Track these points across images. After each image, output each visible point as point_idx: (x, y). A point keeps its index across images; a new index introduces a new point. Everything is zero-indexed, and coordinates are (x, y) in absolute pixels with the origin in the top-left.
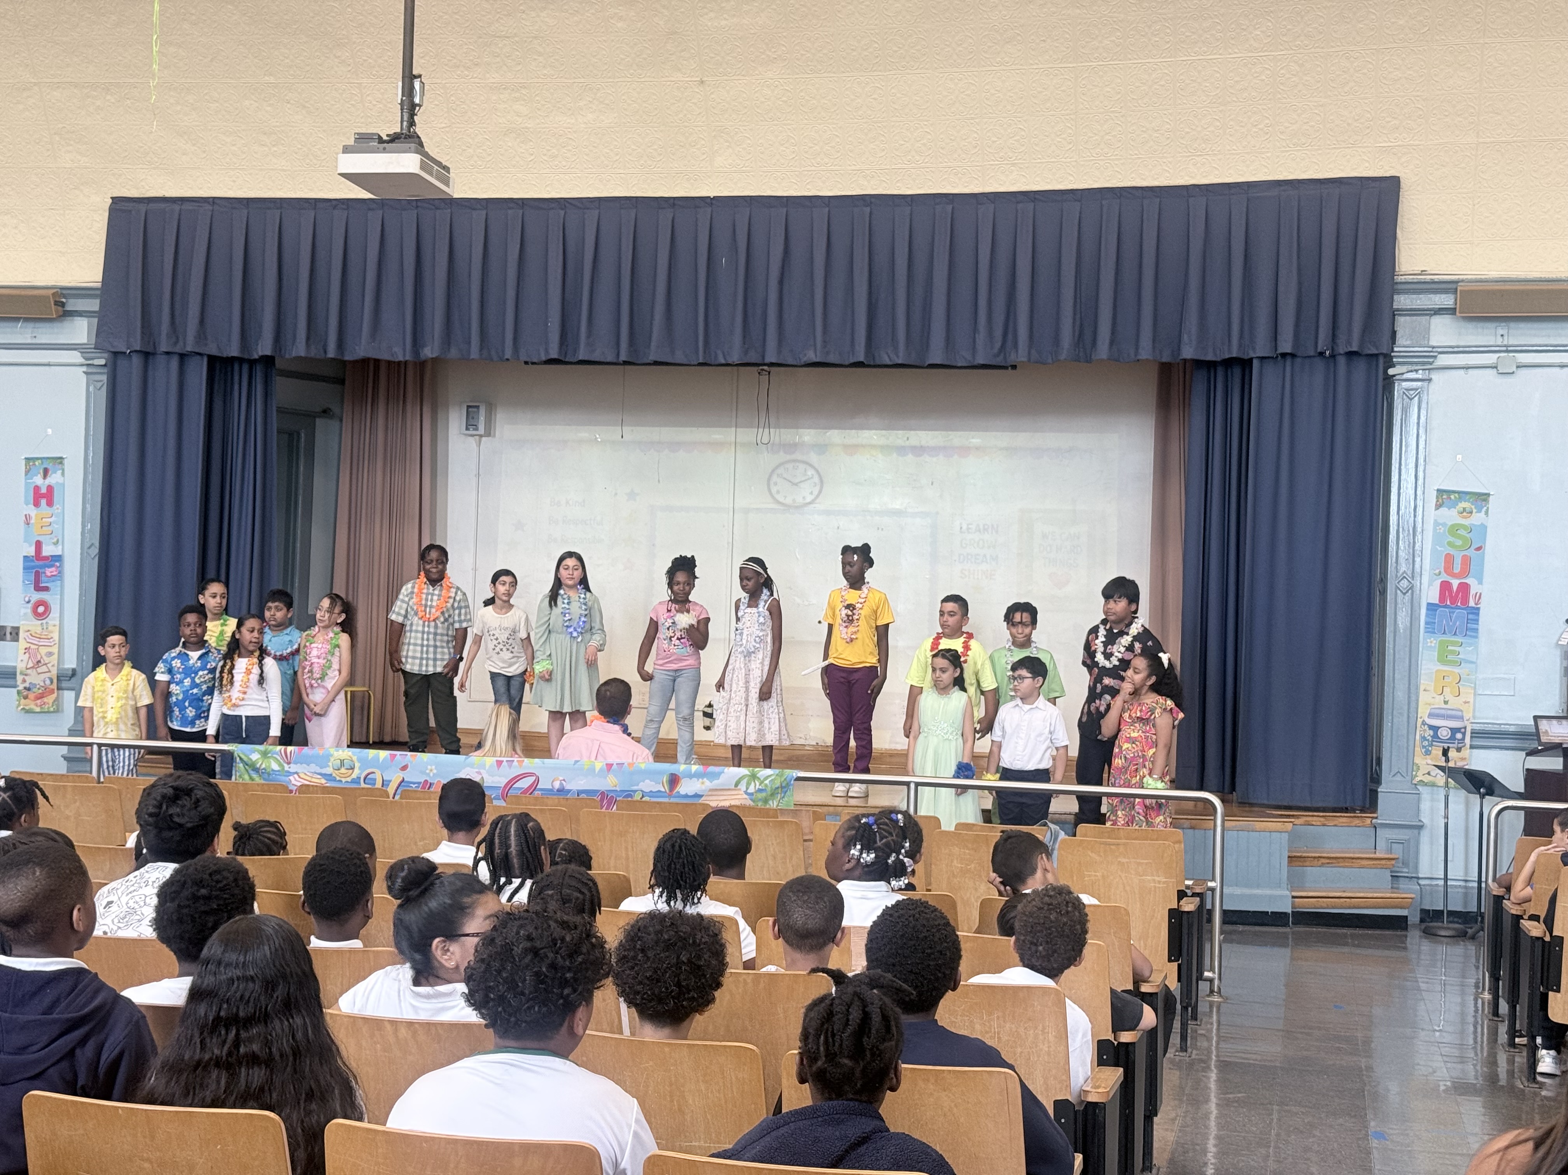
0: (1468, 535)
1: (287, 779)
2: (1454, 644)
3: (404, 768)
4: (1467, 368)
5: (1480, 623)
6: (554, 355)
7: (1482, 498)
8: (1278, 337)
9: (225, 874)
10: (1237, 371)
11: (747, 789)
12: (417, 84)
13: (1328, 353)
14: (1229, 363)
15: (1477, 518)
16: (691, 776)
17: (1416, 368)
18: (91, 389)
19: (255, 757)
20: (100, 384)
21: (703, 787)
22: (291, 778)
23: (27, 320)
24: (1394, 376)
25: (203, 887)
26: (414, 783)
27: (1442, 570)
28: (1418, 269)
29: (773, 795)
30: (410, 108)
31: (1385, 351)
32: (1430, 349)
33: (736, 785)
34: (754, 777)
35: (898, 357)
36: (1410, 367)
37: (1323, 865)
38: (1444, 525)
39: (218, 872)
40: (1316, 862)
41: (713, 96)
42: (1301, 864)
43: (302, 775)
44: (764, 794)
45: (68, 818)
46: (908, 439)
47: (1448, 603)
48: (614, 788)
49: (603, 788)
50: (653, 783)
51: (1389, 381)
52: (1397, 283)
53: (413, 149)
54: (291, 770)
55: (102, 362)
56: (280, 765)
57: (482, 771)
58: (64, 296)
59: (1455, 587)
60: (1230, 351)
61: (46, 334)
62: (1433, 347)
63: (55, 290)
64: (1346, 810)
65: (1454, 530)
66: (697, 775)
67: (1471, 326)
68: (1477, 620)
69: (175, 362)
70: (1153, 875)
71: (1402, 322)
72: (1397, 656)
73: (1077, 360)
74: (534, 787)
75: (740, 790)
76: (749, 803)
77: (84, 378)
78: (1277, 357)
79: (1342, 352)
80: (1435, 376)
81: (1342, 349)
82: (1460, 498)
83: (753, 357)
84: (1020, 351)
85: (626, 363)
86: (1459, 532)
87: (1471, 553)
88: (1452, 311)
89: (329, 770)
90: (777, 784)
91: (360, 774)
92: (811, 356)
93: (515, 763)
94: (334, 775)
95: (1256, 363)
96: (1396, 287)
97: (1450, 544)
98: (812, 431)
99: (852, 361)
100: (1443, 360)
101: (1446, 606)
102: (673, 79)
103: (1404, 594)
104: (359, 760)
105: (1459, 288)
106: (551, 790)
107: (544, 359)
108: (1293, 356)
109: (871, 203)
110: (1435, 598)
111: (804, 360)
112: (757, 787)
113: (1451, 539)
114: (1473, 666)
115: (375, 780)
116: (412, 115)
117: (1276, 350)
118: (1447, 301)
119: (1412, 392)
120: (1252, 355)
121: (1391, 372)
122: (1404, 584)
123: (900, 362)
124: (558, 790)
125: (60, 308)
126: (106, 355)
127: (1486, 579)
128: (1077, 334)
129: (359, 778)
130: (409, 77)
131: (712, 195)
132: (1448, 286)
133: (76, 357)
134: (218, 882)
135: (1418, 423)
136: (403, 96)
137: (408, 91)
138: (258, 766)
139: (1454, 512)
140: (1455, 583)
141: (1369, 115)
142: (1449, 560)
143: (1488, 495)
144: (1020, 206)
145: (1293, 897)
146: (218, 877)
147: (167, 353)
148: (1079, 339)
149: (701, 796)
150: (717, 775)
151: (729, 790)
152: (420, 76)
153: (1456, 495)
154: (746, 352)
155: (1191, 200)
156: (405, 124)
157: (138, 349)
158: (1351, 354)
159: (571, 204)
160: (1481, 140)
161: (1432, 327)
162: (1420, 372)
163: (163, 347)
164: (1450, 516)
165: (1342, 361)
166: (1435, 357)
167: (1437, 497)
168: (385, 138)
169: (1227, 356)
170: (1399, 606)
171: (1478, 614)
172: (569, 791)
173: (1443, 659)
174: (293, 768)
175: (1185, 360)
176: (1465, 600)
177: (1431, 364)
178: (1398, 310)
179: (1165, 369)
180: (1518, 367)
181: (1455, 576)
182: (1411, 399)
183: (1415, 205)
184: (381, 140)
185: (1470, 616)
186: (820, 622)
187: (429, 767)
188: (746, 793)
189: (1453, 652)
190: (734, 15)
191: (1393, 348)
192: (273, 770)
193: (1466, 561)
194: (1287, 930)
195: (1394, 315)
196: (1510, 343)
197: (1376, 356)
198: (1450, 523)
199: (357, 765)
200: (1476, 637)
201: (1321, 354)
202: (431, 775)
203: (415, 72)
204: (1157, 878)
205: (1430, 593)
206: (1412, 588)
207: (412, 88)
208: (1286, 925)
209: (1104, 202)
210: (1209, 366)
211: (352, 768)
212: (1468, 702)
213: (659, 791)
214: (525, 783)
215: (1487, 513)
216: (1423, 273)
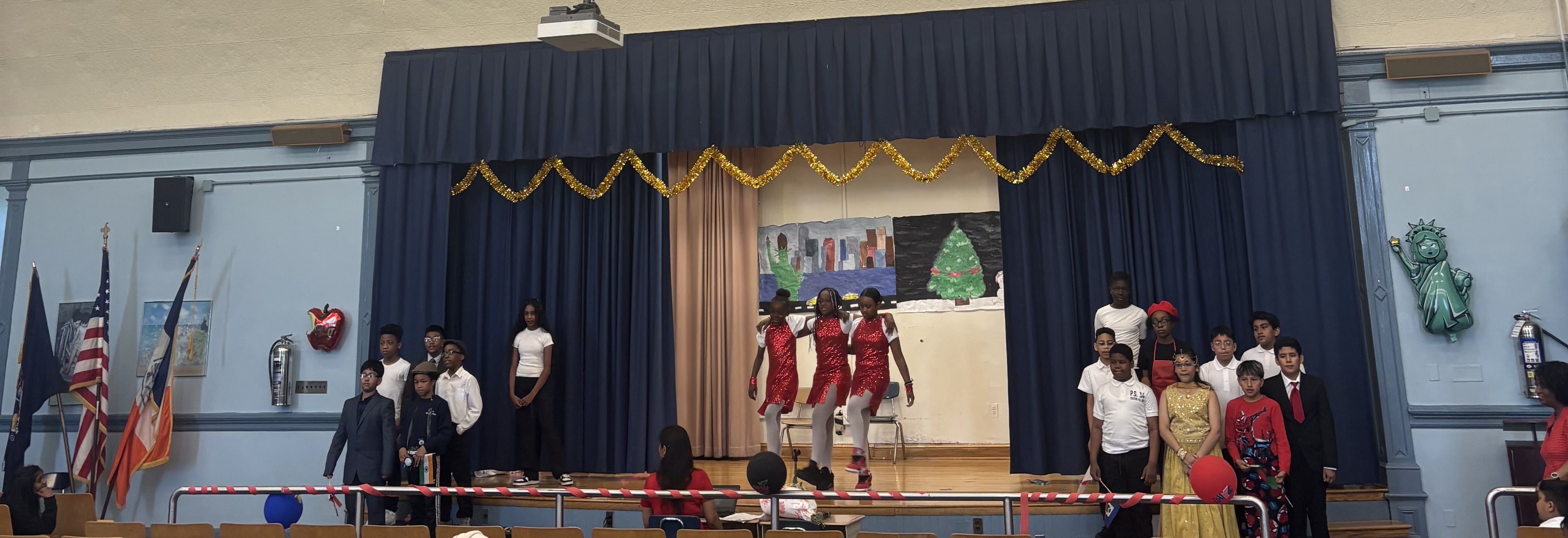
4: (1402, 118)
6: (705, 145)
8: (1254, 103)
13: (1294, 112)
17: (1363, 120)
18: (368, 194)
20: (376, 190)
23: (323, 146)
24: (1347, 127)
28: (1353, 45)
32: (1372, 106)
36: (1358, 120)
51: (1344, 132)
53: (591, 17)
55: (376, 173)
58: (350, 126)
61: (337, 156)
62: (1374, 104)
63: (343, 123)
67: (1400, 86)
69: (429, 170)
71: (1346, 86)
72: (1383, 353)
77: (363, 187)
78: (1255, 118)
79: (1304, 111)
80: (1377, 126)
84: (1057, 124)
88: (1383, 76)
95: (1238, 124)
100: (1383, 113)
103: (1381, 300)
105: (1386, 58)
108: (1267, 116)
117: (1253, 113)
118: (1379, 68)
119: (1363, 139)
120: (1236, 117)
121: (1344, 124)
122: (1380, 292)
125: (348, 136)
126: (379, 168)
131: (815, 19)
132: (1377, 57)
133: (357, 171)
135: (1371, 163)
147: (423, 164)
157: (402, 162)
158: (1311, 114)
159: (713, 32)
161: (1370, 88)
162: (1367, 124)
163: (420, 160)
165: (1305, 119)
166: (1377, 111)
169: (1216, 119)
170: (1379, 311)
177: (1374, 116)
178: (1342, 77)
180: (1440, 116)
182: (1363, 145)
184: (569, 11)
191: (1342, 106)
195: (1340, 81)
196: (1432, 97)
197: (1331, 113)
201: (1290, 114)
206: (1387, 296)
216: (1357, 48)
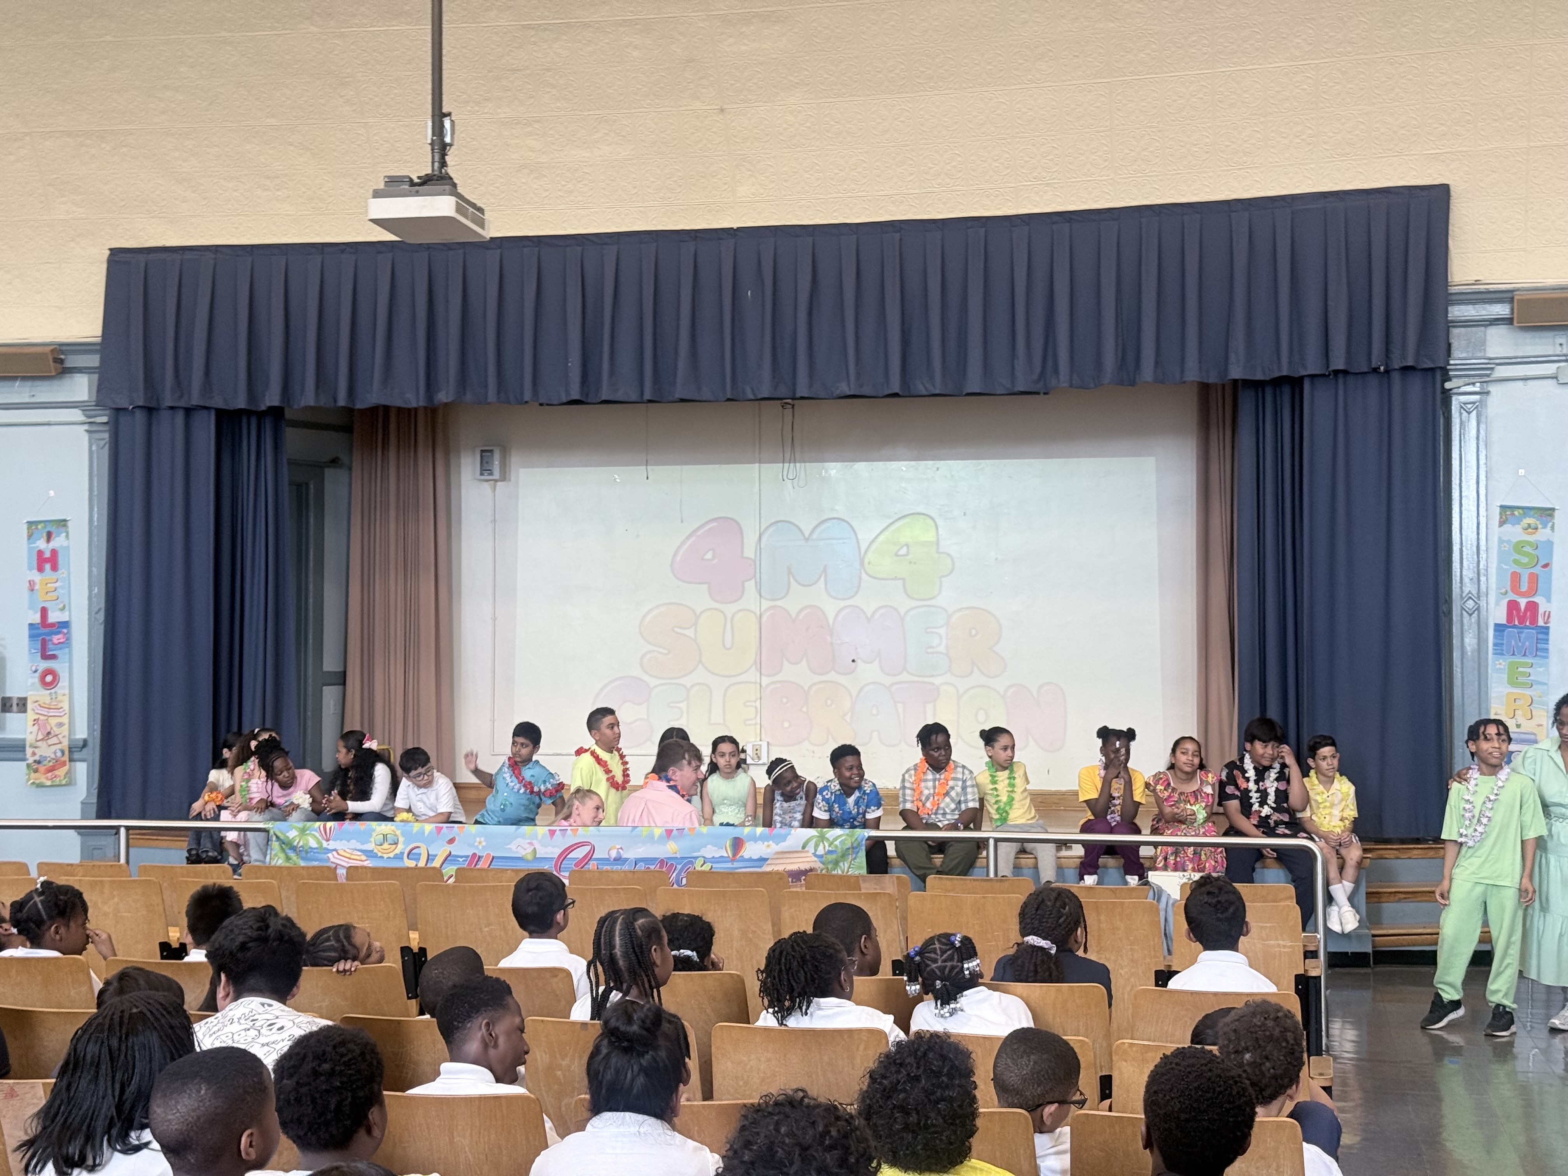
0: (1533, 552)
1: (325, 856)
2: (1524, 665)
3: (451, 841)
4: (1525, 379)
5: (1550, 642)
6: (575, 396)
7: (1547, 513)
8: (1331, 354)
9: (351, 1046)
10: (1287, 390)
11: (816, 850)
12: (447, 123)
13: (1382, 368)
14: (1278, 382)
15: (1543, 534)
16: (755, 839)
17: (1473, 381)
18: (94, 448)
19: (292, 834)
20: (105, 442)
21: (769, 850)
22: (330, 855)
23: (24, 378)
24: (1451, 390)
26: (461, 857)
27: (1509, 590)
28: (1471, 278)
29: (844, 856)
30: (441, 148)
31: (1442, 365)
32: (1487, 361)
33: (804, 847)
34: (822, 838)
35: (934, 386)
36: (1467, 380)
37: (1399, 901)
38: (1509, 542)
40: (1392, 898)
41: (733, 124)
42: (1376, 900)
43: (341, 852)
44: (834, 856)
45: (105, 914)
46: (938, 469)
47: (1517, 623)
48: (674, 856)
49: (662, 857)
50: (716, 848)
51: (1447, 395)
52: (1451, 294)
54: (330, 847)
55: (104, 419)
56: (319, 842)
57: (534, 842)
58: (62, 352)
59: (1523, 606)
60: (1280, 368)
61: (45, 392)
62: (1490, 359)
63: (53, 347)
64: (1417, 841)
65: (1519, 547)
66: (762, 838)
67: (1528, 336)
68: (1547, 640)
69: (180, 417)
70: (1277, 939)
71: (1457, 334)
72: (1465, 680)
73: (1121, 383)
74: (589, 857)
75: (808, 852)
76: (818, 865)
77: (86, 437)
78: (1329, 375)
79: (1396, 367)
80: (1493, 388)
81: (1396, 364)
82: (1524, 514)
83: (782, 391)
84: (1062, 378)
85: (650, 401)
86: (1524, 549)
87: (1538, 570)
88: (1509, 321)
89: (370, 846)
90: (849, 845)
91: (405, 849)
92: (844, 389)
93: (569, 832)
94: (375, 851)
95: (1307, 381)
96: (1450, 298)
97: (1516, 562)
98: (839, 465)
99: (886, 393)
100: (1502, 372)
101: (1514, 627)
102: (691, 108)
103: (1470, 615)
104: (403, 834)
105: (1516, 298)
106: (608, 859)
107: (564, 400)
108: (1345, 372)
109: (901, 228)
110: (1503, 619)
111: (838, 392)
112: (827, 848)
113: (1517, 557)
114: (1545, 687)
115: (420, 854)
116: (443, 155)
117: (1328, 367)
118: (1501, 310)
119: (1469, 406)
120: (1303, 373)
121: (1448, 385)
122: (1470, 604)
123: (937, 392)
124: (615, 860)
125: (59, 366)
126: (108, 412)
127: (1554, 597)
128: (1120, 355)
129: (402, 853)
130: (439, 115)
131: (735, 226)
132: (1505, 296)
133: (76, 415)
134: (342, 1056)
135: (1478, 438)
136: (433, 135)
137: (438, 130)
138: (295, 844)
139: (1518, 529)
140: (1523, 602)
141: (1415, 122)
142: (1515, 578)
143: (1553, 509)
144: (1055, 227)
145: (1374, 936)
146: (342, 1050)
147: (172, 408)
148: (1122, 363)
149: (767, 859)
150: (784, 838)
151: (796, 852)
152: (449, 114)
153: (1521, 511)
154: (776, 388)
155: (1233, 215)
156: (436, 164)
157: (141, 404)
158: (1406, 369)
159: (587, 239)
160: (1532, 144)
161: (1488, 338)
162: (1478, 385)
163: (168, 403)
164: (1515, 532)
165: (1396, 377)
166: (1492, 369)
167: (1501, 514)
168: (416, 180)
169: (1276, 374)
170: (1466, 627)
171: (1547, 634)
172: (627, 859)
173: (1513, 682)
174: (332, 845)
175: (1235, 381)
176: (1534, 620)
177: (1488, 376)
178: (1453, 322)
179: (1204, 389)
181: (1523, 595)
182: (1469, 413)
183: (1465, 213)
185: (1540, 636)
186: (853, 661)
187: (478, 839)
188: (815, 855)
189: (1523, 674)
190: (754, 40)
191: (1448, 361)
192: (311, 848)
193: (1534, 579)
194: (1369, 970)
195: (1449, 327)
197: (1432, 370)
198: (1515, 540)
199: (401, 839)
200: (1547, 657)
201: (1376, 370)
202: (480, 847)
203: (445, 110)
204: (1281, 943)
205: (1497, 614)
206: (1478, 609)
207: (442, 126)
208: (1367, 965)
209: (1143, 220)
210: (1257, 386)
211: (396, 844)
212: (1541, 725)
213: (722, 857)
214: (579, 853)
215: (1553, 528)
216: (1477, 282)
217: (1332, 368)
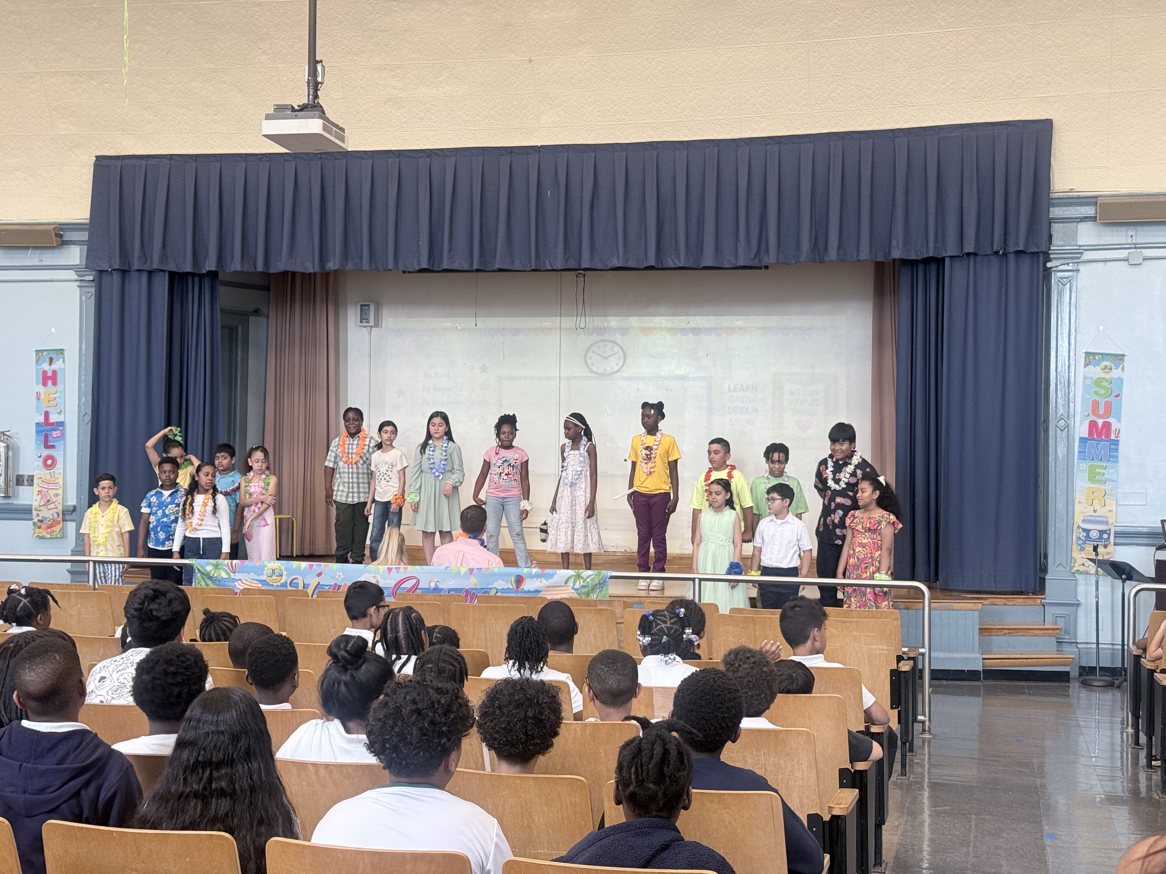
0: (1109, 386)
1: (233, 584)
2: (1100, 467)
3: (319, 575)
4: (1106, 261)
5: (1119, 451)
6: (424, 265)
7: (1119, 358)
8: (964, 241)
9: (188, 657)
10: (933, 267)
11: (574, 585)
12: (319, 67)
13: (1001, 252)
14: (927, 261)
15: (1116, 373)
16: (532, 577)
17: (1067, 262)
18: (83, 298)
19: (209, 568)
20: (90, 294)
21: (542, 585)
22: (236, 583)
23: (35, 248)
24: (1051, 268)
25: (172, 665)
26: (327, 586)
27: (1090, 412)
28: (1068, 188)
29: (593, 589)
30: (315, 86)
31: (1044, 250)
32: (1078, 248)
33: (566, 583)
34: (578, 576)
35: (680, 261)
36: (1063, 261)
37: (1005, 634)
38: (1091, 378)
39: (183, 655)
40: (999, 632)
41: (538, 71)
42: (988, 634)
43: (244, 581)
44: (586, 589)
45: (72, 616)
46: (688, 322)
47: (1095, 437)
48: (475, 587)
49: (467, 587)
50: (504, 582)
51: (1047, 273)
52: (1052, 199)
53: (317, 116)
54: (236, 578)
55: (91, 278)
56: (228, 574)
57: (377, 576)
58: (62, 230)
59: (1100, 425)
60: (927, 252)
61: (50, 258)
62: (1080, 246)
63: (55, 226)
64: (1022, 593)
65: (1098, 382)
66: (537, 576)
67: (1108, 229)
68: (1117, 449)
69: (144, 277)
70: (878, 645)
71: (1057, 229)
72: (1058, 477)
73: (814, 261)
74: (415, 587)
75: (569, 586)
76: (575, 596)
77: (78, 291)
78: (963, 256)
79: (1011, 251)
80: (1081, 267)
81: (1012, 249)
82: (1102, 358)
83: (572, 264)
84: (771, 256)
85: (478, 270)
86: (1102, 384)
87: (1112, 399)
88: (1094, 219)
89: (264, 577)
90: (597, 582)
91: (287, 580)
92: (616, 263)
93: (402, 569)
94: (268, 581)
95: (947, 260)
96: (1051, 201)
97: (1096, 393)
98: (618, 318)
99: (646, 265)
100: (1088, 255)
101: (1094, 439)
102: (509, 59)
103: (1062, 431)
104: (286, 569)
105: (1098, 202)
106: (428, 589)
107: (417, 269)
108: (975, 254)
109: (658, 148)
110: (1085, 433)
111: (610, 265)
112: (581, 584)
113: (1097, 389)
114: (1115, 483)
115: (298, 584)
116: (316, 90)
117: (962, 251)
118: (1090, 211)
119: (1065, 280)
120: (944, 255)
121: (1049, 265)
122: (1062, 423)
123: (681, 265)
124: (434, 589)
125: (59, 239)
126: (94, 273)
127: (1123, 418)
128: (813, 241)
129: (286, 583)
130: (313, 62)
131: (539, 144)
132: (1091, 200)
133: (71, 275)
134: (183, 662)
135: (1070, 303)
136: (309, 76)
137: (313, 72)
138: (211, 575)
139: (1098, 369)
140: (1100, 422)
141: (1028, 74)
142: (1095, 405)
143: (1124, 355)
144: (768, 147)
145: (984, 659)
146: (183, 659)
147: (139, 270)
148: (814, 246)
149: (541, 591)
150: (551, 576)
151: (560, 586)
152: (321, 61)
153: (1100, 356)
154: (567, 261)
155: (897, 140)
156: (311, 97)
157: (117, 268)
158: (1018, 253)
159: (434, 153)
160: (1112, 91)
161: (1079, 231)
162: (1071, 264)
163: (136, 266)
164: (1095, 371)
165: (1012, 257)
166: (1082, 253)
167: (1085, 358)
168: (296, 108)
169: (925, 256)
170: (1059, 440)
171: (1118, 445)
172: (442, 589)
173: (1092, 479)
174: (237, 576)
175: (894, 259)
176: (1108, 435)
177: (1078, 258)
178: (1053, 219)
179: (880, 267)
180: (1144, 259)
181: (1101, 417)
182: (1064, 285)
183: (1064, 140)
184: (293, 110)
185: (1112, 447)
186: (625, 460)
187: (338, 574)
188: (573, 588)
189: (1099, 474)
190: (553, 11)
191: (1050, 247)
192: (222, 578)
193: (1108, 406)
194: (979, 683)
195: (1050, 223)
196: (1138, 242)
197: (1037, 253)
198: (1095, 377)
199: (285, 573)
200: (1117, 462)
201: (996, 253)
202: (340, 579)
203: (318, 59)
204: (881, 647)
205: (1082, 430)
206: (1068, 426)
207: (316, 70)
208: (979, 679)
209: (832, 143)
210: (912, 263)
211: (281, 576)
212: (1112, 511)
213: (509, 588)
214: (409, 584)
215: (1123, 369)
216: (1071, 190)
217: (966, 251)
